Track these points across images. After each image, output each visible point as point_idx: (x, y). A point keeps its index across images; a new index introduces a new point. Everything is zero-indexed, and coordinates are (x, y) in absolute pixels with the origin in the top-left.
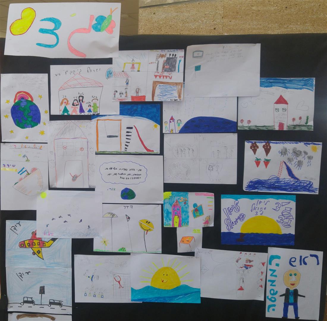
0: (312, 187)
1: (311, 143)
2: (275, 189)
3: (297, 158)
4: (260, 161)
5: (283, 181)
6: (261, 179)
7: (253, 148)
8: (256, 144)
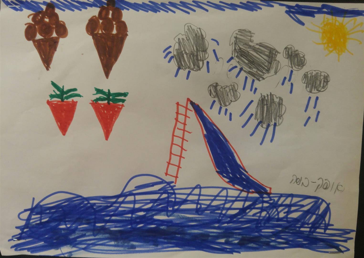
0: (326, 227)
1: (319, 5)
2: (156, 244)
3: (257, 84)
4: (74, 104)
5: (191, 198)
6: (85, 195)
7: (39, 37)
8: (56, 16)
